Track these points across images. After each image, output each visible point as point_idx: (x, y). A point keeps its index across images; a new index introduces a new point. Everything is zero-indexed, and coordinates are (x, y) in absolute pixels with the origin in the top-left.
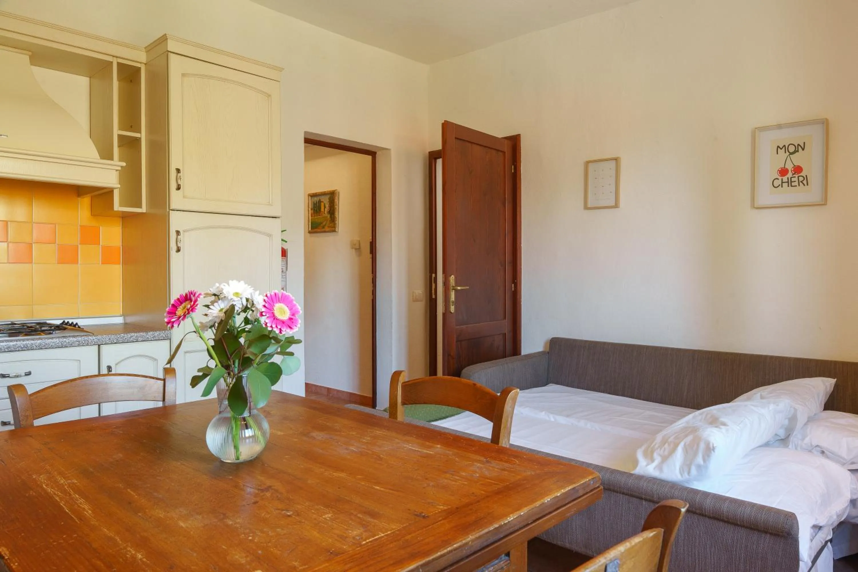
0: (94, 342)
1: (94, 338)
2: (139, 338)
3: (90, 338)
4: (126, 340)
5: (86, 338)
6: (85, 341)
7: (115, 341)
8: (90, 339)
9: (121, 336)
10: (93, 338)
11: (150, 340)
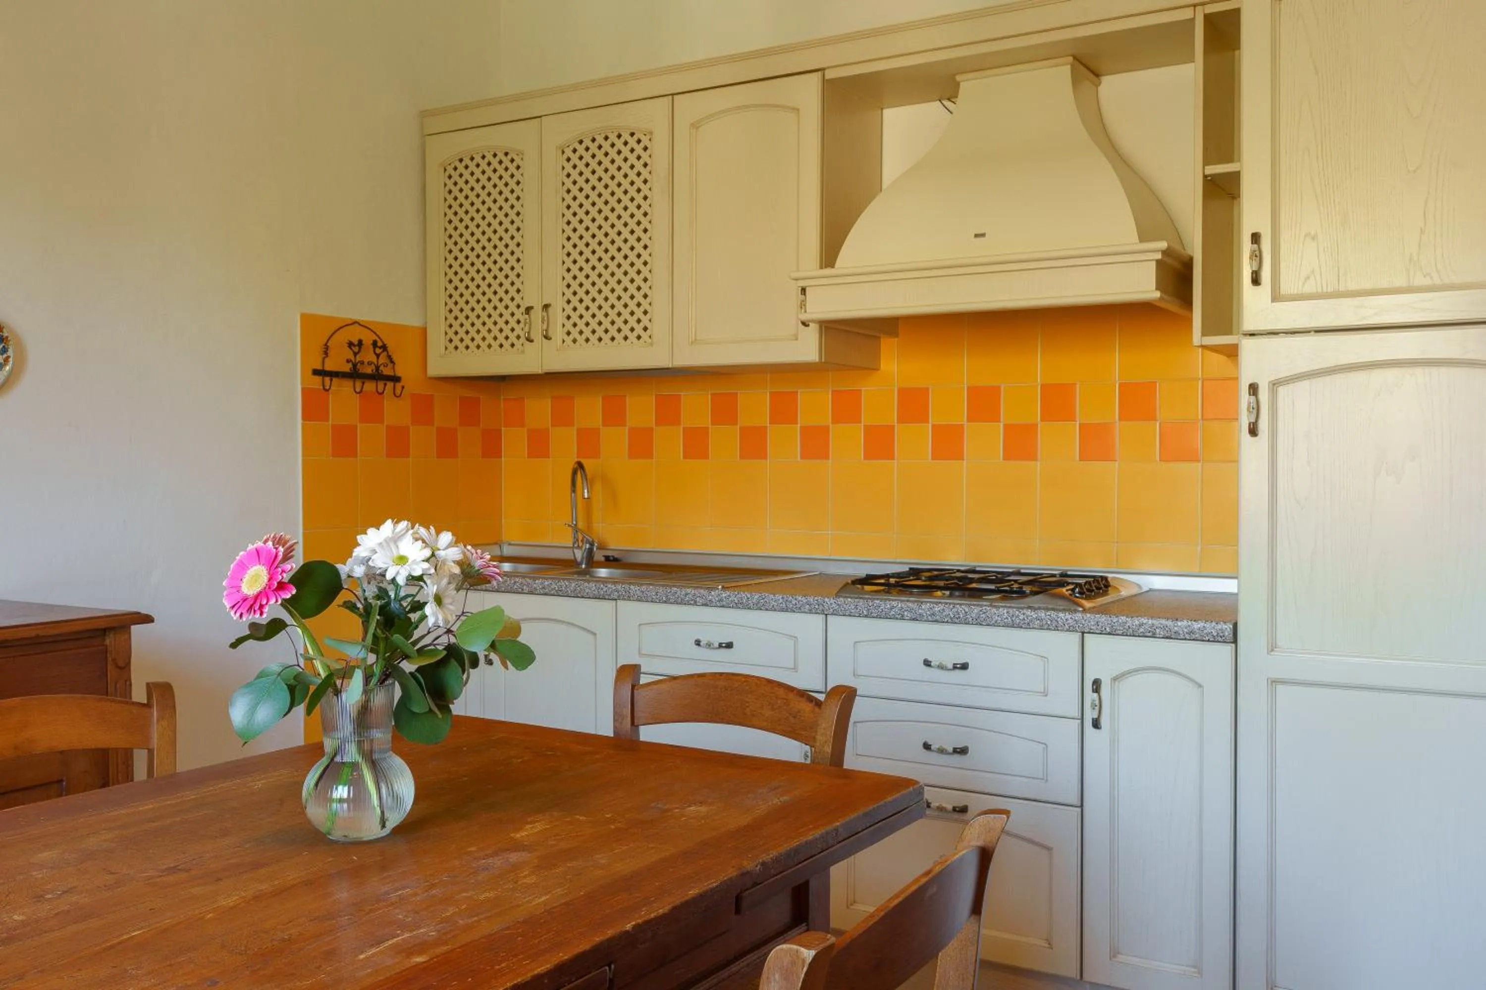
0: (1068, 624)
1: (1068, 616)
2: (1158, 631)
3: (1061, 615)
4: (1131, 630)
5: (1053, 614)
6: (1051, 621)
7: (1108, 630)
8: (1061, 619)
9: (1120, 621)
10: (1066, 617)
11: (1182, 637)
